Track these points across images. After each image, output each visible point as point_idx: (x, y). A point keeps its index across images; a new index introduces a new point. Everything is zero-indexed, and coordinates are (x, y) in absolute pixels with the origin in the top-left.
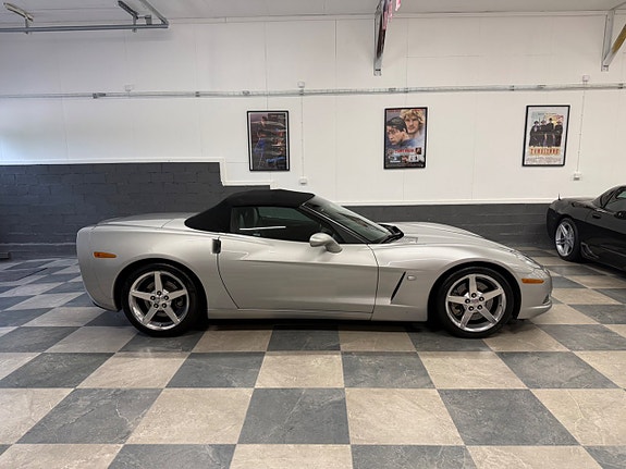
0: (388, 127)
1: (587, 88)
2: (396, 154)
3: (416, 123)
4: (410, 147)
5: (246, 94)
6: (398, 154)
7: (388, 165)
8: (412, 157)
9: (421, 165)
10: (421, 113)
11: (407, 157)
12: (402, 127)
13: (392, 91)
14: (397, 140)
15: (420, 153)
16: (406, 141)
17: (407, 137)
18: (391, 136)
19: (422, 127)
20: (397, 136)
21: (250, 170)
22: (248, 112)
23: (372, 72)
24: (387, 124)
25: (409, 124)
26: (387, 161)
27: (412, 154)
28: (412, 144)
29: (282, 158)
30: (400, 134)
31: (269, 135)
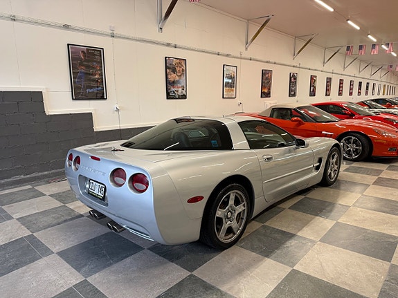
0: (168, 70)
1: (241, 58)
2: (172, 89)
3: (181, 69)
4: (179, 85)
5: (66, 27)
7: (169, 96)
8: (180, 92)
9: (184, 97)
10: (183, 63)
11: (177, 91)
12: (174, 71)
13: (168, 45)
14: (172, 80)
15: (184, 89)
17: (177, 78)
18: (169, 77)
19: (184, 72)
20: (172, 77)
21: (73, 99)
22: (68, 45)
23: (157, 29)
24: (167, 68)
25: (178, 69)
26: (168, 94)
27: (180, 90)
28: (179, 83)
29: (100, 88)
30: (173, 75)
31: (88, 67)
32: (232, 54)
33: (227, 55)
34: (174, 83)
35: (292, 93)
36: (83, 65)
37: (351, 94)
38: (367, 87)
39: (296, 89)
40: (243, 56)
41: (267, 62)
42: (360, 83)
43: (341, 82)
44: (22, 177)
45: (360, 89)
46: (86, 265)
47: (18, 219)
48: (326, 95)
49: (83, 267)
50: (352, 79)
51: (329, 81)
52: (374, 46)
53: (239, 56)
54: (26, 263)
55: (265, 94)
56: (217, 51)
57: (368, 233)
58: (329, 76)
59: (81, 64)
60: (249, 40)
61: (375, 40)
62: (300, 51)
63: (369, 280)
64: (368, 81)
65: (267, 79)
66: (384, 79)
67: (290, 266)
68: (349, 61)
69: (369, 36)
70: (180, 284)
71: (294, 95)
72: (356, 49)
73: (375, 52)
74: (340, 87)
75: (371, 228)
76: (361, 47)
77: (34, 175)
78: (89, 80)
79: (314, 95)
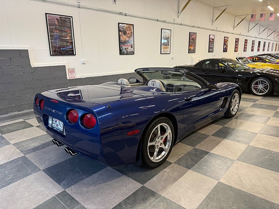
0: (120, 33)
1: (174, 24)
3: (130, 32)
4: (128, 44)
6: (125, 47)
7: (121, 53)
8: (130, 49)
9: (133, 53)
10: (131, 27)
11: (128, 49)
12: (125, 33)
13: (121, 14)
14: (124, 40)
15: (132, 47)
16: (127, 41)
17: (127, 39)
18: (121, 38)
19: (132, 34)
20: (124, 38)
21: (51, 55)
22: (46, 14)
23: (112, 1)
24: (119, 31)
25: (127, 32)
26: (120, 51)
27: (130, 47)
28: (129, 43)
29: (71, 47)
30: (124, 37)
31: (61, 31)
32: (168, 21)
33: (164, 22)
34: (125, 42)
35: (211, 49)
36: (57, 30)
37: (252, 50)
38: (264, 45)
39: (213, 47)
40: (175, 22)
41: (193, 27)
42: (259, 42)
43: (246, 41)
44: (16, 113)
45: (259, 46)
46: (64, 179)
47: (14, 144)
48: (235, 51)
49: (62, 181)
50: (254, 39)
51: (237, 41)
52: (271, 14)
53: (173, 22)
54: (20, 178)
55: (191, 51)
56: (156, 18)
57: (273, 154)
58: (238, 37)
59: (56, 29)
60: (180, 10)
61: (272, 9)
62: (217, 18)
63: (276, 190)
64: (265, 41)
65: (193, 39)
66: (276, 39)
67: (217, 180)
68: (252, 25)
69: (269, 7)
70: (135, 194)
71: (212, 52)
72: (258, 17)
73: (272, 19)
74: (245, 45)
75: (274, 150)
76: (262, 15)
77: (25, 111)
78: (63, 40)
79: (227, 51)
